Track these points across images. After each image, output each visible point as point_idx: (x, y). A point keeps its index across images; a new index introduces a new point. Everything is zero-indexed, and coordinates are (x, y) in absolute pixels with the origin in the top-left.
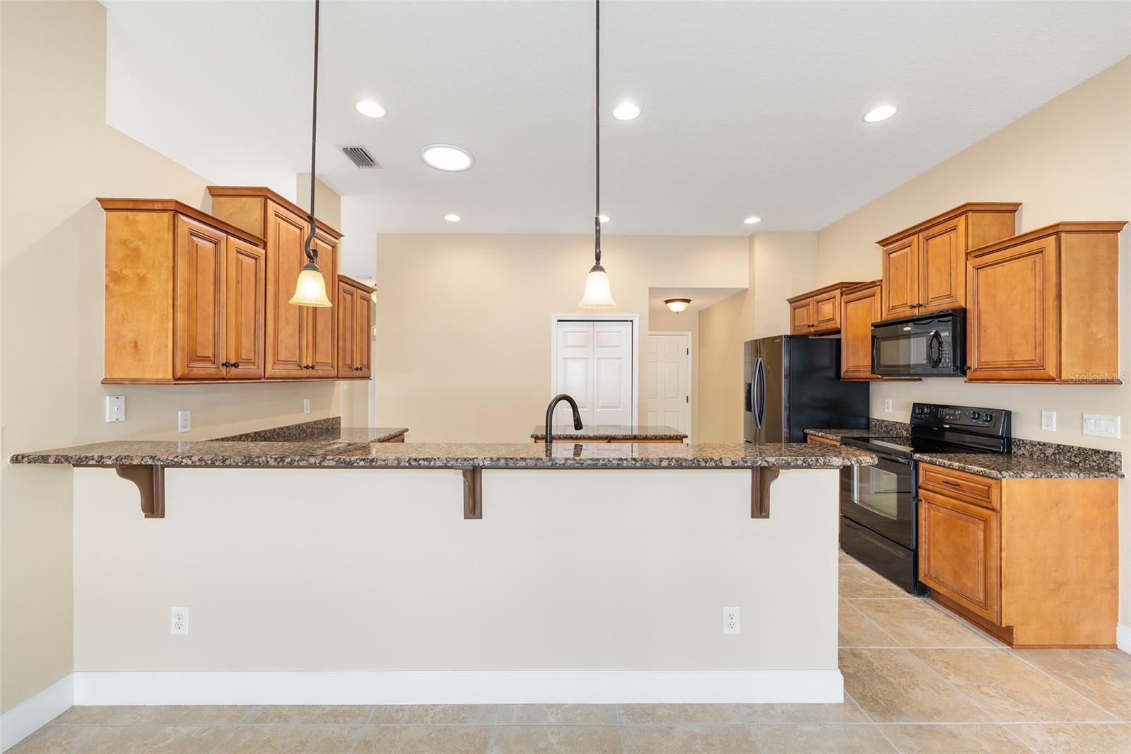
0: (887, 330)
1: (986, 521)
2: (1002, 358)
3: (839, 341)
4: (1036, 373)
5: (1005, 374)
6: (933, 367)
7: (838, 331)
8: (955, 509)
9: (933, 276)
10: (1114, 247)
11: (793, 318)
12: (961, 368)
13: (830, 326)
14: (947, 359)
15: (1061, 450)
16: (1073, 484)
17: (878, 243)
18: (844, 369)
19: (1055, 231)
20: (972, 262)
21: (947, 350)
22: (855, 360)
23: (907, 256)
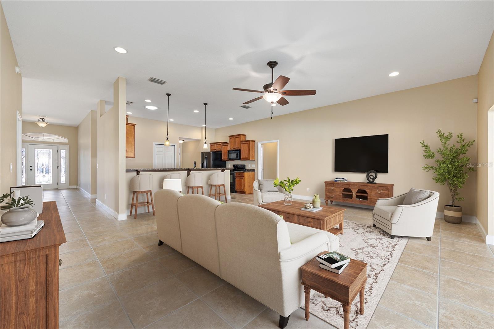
0: (229, 152)
1: (243, 178)
2: (244, 157)
3: (221, 153)
4: (247, 159)
5: (245, 159)
6: (236, 159)
7: (221, 151)
8: (240, 178)
9: (237, 144)
10: (254, 143)
11: (211, 147)
12: (240, 159)
13: (220, 150)
14: (238, 157)
15: (250, 169)
16: (251, 173)
17: (229, 136)
18: (222, 159)
19: (249, 141)
20: (242, 143)
21: (238, 155)
22: (224, 157)
23: (233, 140)
